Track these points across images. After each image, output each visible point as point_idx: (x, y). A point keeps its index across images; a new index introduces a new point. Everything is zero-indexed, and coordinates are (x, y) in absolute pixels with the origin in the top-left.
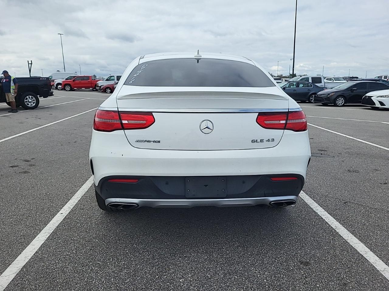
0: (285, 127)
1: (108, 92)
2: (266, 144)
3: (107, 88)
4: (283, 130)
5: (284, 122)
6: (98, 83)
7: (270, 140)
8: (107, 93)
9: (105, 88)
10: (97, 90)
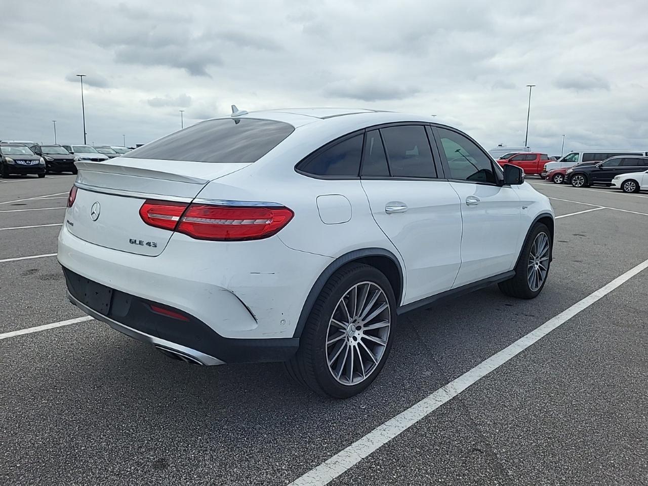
0: (176, 228)
1: (557, 181)
2: (145, 249)
3: (558, 174)
4: (172, 232)
5: (176, 219)
6: (546, 166)
7: (152, 244)
8: (555, 183)
9: (553, 174)
10: (543, 178)
